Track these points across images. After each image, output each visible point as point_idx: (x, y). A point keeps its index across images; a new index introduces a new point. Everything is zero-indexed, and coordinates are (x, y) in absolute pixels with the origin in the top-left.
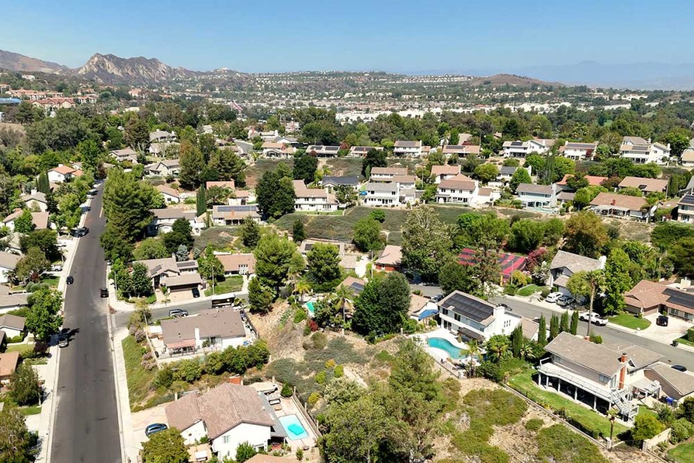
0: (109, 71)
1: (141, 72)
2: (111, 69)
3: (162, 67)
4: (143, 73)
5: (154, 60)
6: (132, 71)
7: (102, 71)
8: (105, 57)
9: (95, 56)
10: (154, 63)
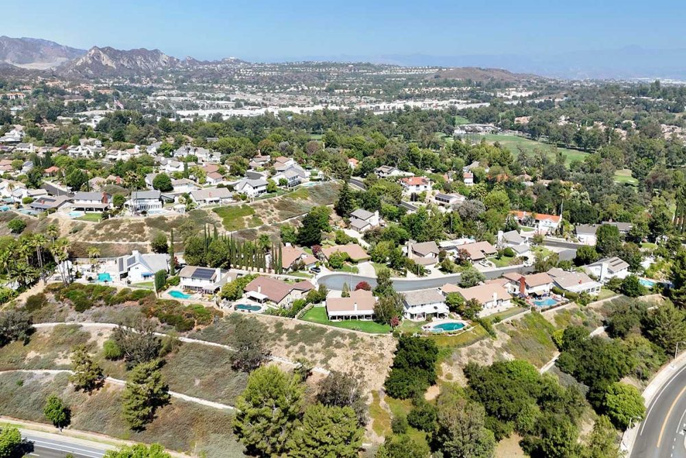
0: (104, 63)
1: (138, 63)
2: (106, 60)
3: (164, 58)
4: (141, 64)
5: (156, 51)
6: (128, 62)
7: (97, 62)
8: (102, 50)
9: (93, 48)
10: (156, 54)
